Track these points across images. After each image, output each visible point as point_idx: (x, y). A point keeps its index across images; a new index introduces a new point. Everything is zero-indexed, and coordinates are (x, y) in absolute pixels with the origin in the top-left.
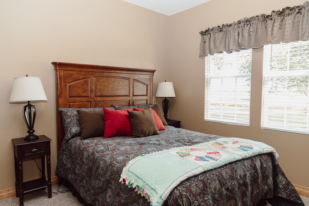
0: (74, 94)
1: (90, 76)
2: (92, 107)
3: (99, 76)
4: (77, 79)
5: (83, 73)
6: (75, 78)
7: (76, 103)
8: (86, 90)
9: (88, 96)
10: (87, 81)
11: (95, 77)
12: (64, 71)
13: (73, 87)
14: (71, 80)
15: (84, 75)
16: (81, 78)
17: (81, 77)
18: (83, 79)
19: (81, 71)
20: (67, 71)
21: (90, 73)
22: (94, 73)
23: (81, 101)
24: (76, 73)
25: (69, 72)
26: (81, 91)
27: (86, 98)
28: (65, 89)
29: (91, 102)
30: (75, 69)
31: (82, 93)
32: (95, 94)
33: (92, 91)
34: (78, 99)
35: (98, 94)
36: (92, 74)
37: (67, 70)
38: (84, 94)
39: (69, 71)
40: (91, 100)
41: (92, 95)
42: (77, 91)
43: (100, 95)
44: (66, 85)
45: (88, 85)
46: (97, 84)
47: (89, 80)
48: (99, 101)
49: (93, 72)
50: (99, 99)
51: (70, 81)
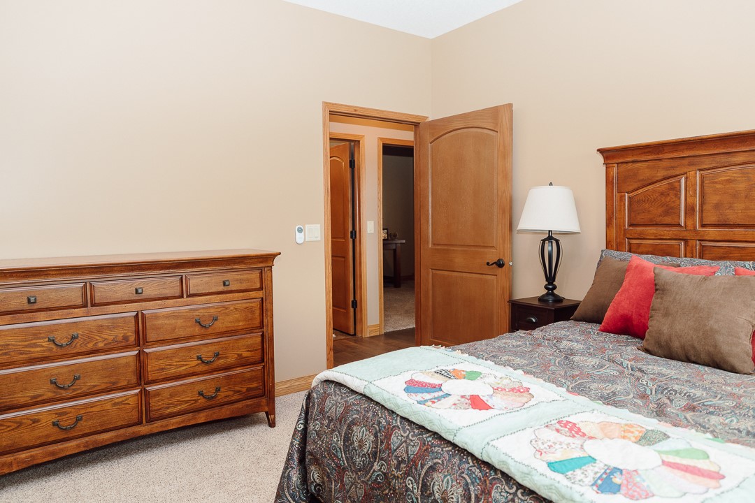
0: (640, 218)
1: (685, 170)
2: (688, 254)
3: (715, 165)
4: (650, 182)
5: (665, 164)
6: (643, 180)
7: (647, 241)
8: (672, 208)
9: (679, 225)
10: (676, 184)
11: (700, 170)
12: (619, 165)
13: (638, 202)
14: (635, 186)
15: (666, 169)
16: (660, 178)
17: (661, 174)
18: (665, 178)
19: (660, 160)
20: (625, 165)
21: (686, 161)
22: (697, 159)
23: (659, 237)
24: (648, 167)
25: (630, 166)
26: (660, 211)
27: (674, 229)
28: (621, 206)
29: (686, 241)
30: (643, 158)
31: (661, 215)
32: (701, 219)
33: (690, 210)
34: (652, 230)
35: (711, 218)
36: (690, 164)
37: (627, 163)
38: (668, 220)
39: (630, 164)
40: (687, 235)
41: (689, 223)
42: (649, 211)
43: (717, 223)
44: (622, 198)
45: (678, 196)
46: (707, 190)
47: (683, 181)
48: (712, 239)
49: (694, 156)
50: (712, 232)
51: (631, 188)
